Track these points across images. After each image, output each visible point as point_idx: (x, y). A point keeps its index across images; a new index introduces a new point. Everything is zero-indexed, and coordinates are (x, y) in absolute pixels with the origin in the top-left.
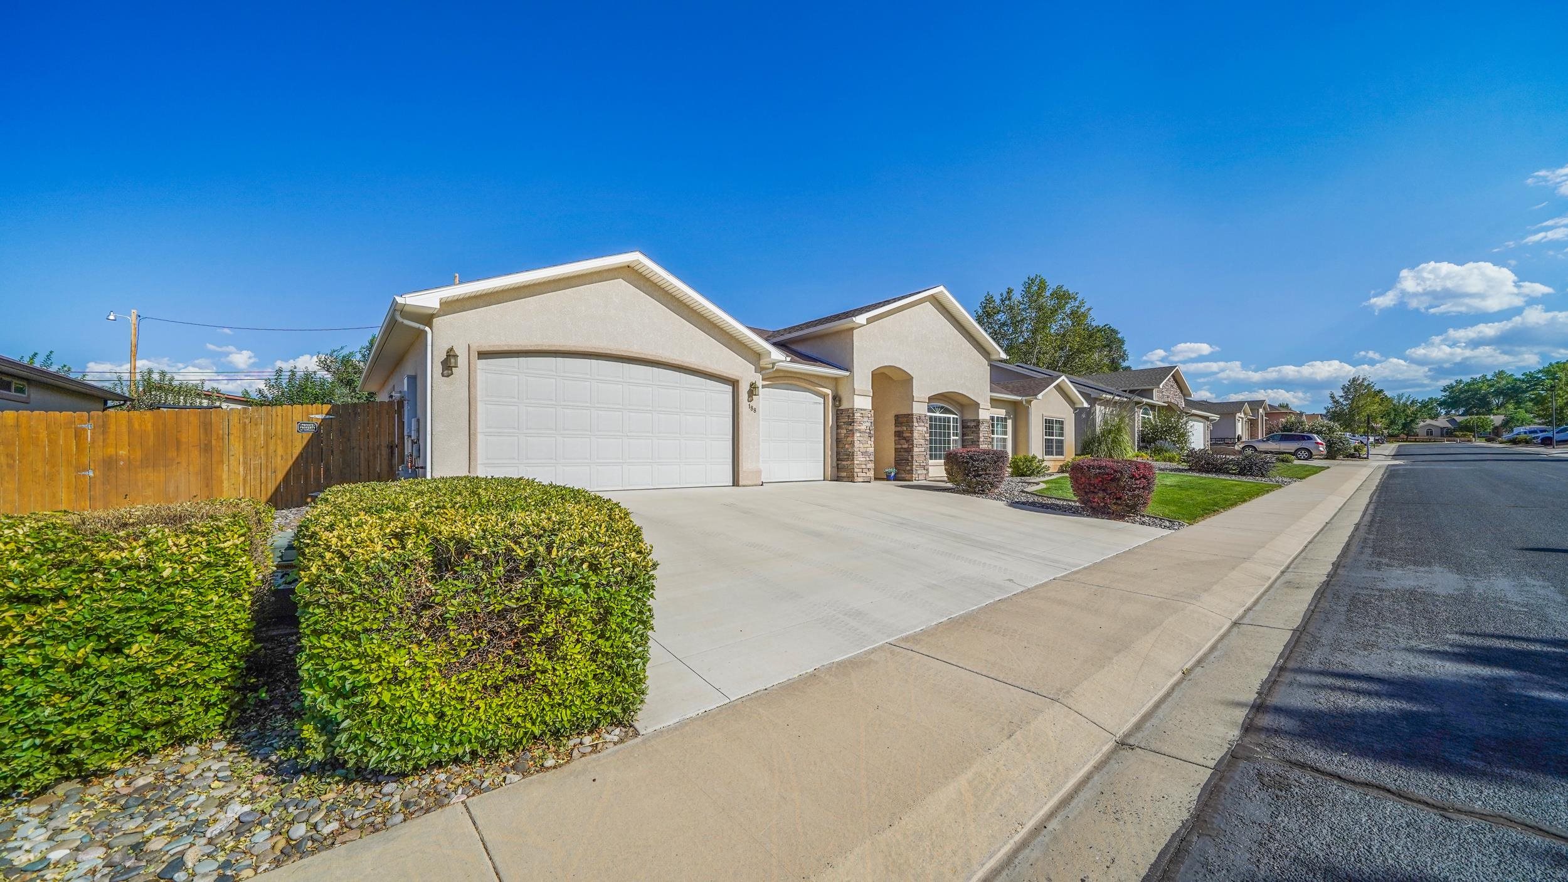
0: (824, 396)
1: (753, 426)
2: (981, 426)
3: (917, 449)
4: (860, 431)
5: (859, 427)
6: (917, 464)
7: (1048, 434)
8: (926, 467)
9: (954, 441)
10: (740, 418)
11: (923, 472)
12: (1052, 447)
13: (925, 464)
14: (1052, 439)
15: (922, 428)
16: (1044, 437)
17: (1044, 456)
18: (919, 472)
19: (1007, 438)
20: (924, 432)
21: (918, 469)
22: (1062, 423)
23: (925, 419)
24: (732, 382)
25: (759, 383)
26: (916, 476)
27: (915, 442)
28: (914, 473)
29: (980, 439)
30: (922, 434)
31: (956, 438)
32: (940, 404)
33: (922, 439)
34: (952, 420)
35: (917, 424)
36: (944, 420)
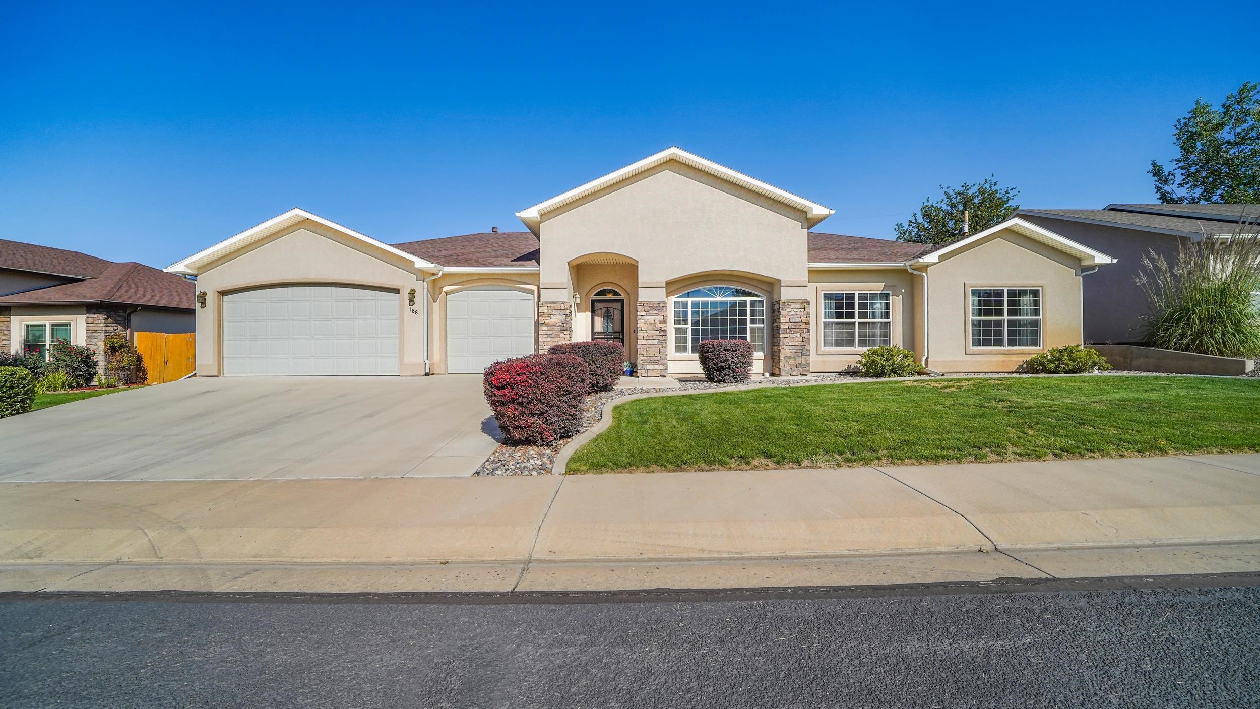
0: (532, 292)
1: (415, 326)
2: (782, 309)
3: (644, 342)
4: (548, 325)
5: (546, 321)
6: (645, 358)
7: (988, 313)
8: (661, 361)
9: (753, 330)
10: (402, 320)
11: (657, 367)
12: (999, 333)
13: (659, 358)
14: (1001, 321)
15: (653, 318)
16: (969, 317)
17: (969, 347)
18: (648, 367)
19: (890, 322)
20: (657, 322)
21: (646, 364)
22: (1035, 293)
23: (660, 307)
24: (396, 291)
25: (422, 289)
26: (644, 371)
27: (640, 333)
28: (639, 368)
29: (782, 327)
30: (652, 325)
31: (760, 325)
32: (726, 286)
33: (653, 329)
34: (748, 303)
35: (643, 313)
36: (733, 304)
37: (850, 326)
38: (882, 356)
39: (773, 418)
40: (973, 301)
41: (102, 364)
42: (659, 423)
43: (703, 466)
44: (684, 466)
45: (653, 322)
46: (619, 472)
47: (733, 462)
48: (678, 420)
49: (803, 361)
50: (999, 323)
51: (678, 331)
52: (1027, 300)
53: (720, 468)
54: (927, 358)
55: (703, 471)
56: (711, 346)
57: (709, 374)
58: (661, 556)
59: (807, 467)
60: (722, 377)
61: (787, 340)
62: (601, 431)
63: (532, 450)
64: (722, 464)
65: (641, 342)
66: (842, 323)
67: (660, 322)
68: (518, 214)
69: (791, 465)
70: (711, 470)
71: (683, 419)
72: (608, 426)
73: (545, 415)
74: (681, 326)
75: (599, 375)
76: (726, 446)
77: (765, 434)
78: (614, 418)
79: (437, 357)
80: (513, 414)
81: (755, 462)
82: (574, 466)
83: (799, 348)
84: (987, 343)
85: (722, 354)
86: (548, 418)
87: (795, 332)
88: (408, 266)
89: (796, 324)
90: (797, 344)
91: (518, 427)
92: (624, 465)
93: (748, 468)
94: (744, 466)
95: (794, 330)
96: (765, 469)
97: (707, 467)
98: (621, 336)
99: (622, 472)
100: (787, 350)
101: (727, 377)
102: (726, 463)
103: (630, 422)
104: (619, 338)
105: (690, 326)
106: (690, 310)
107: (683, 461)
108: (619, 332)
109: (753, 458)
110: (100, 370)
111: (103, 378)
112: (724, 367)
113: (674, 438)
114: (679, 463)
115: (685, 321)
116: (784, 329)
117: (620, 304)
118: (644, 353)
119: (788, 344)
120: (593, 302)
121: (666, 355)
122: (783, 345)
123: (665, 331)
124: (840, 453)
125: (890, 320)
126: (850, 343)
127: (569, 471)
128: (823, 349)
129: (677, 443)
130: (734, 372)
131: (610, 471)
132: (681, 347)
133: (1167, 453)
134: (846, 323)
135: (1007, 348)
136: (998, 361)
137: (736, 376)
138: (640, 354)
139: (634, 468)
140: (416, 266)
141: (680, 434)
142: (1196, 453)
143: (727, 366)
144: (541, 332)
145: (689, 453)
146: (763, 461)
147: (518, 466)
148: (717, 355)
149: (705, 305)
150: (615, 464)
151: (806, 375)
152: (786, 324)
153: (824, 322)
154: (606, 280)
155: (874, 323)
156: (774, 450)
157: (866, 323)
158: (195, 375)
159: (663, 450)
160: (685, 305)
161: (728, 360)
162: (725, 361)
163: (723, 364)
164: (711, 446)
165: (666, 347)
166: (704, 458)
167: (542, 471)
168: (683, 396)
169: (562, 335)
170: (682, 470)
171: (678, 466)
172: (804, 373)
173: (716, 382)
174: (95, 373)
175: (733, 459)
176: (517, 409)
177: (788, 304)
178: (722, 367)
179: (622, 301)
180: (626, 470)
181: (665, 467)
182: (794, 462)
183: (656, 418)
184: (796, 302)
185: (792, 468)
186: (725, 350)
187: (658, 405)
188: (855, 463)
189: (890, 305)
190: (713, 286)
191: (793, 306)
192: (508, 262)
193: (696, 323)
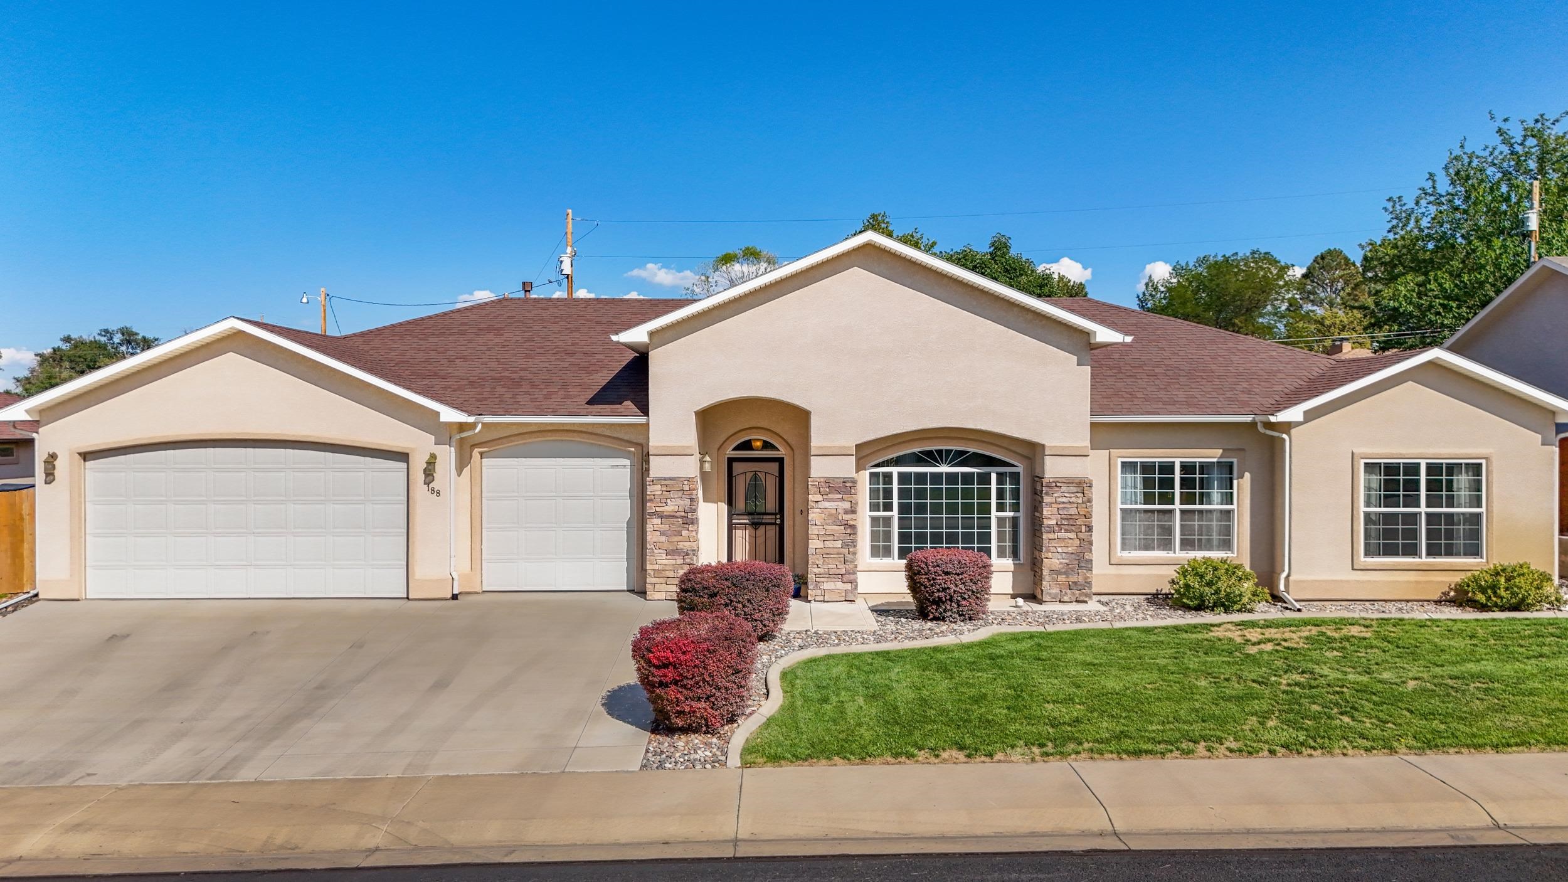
0: (632, 454)
1: (436, 513)
2: (1047, 494)
3: (820, 544)
4: (661, 516)
5: (658, 509)
6: (821, 570)
7: (1390, 501)
8: (848, 576)
9: (1001, 521)
10: (412, 501)
11: (840, 585)
12: (1414, 534)
13: (843, 571)
14: (1415, 515)
15: (833, 505)
16: (1358, 508)
17: (1359, 556)
18: (826, 586)
19: (1233, 510)
20: (841, 511)
21: (822, 580)
22: (1476, 469)
23: (845, 487)
24: (403, 458)
25: (447, 458)
26: (819, 592)
27: (813, 530)
28: (811, 587)
29: (1046, 522)
30: (834, 518)
31: (1011, 514)
32: (954, 448)
33: (834, 524)
34: (994, 476)
35: (819, 497)
36: (967, 478)
37: (1167, 516)
38: (1202, 577)
39: (984, 696)
40: (1368, 482)
42: (843, 702)
43: (889, 759)
44: (868, 759)
45: (834, 512)
46: (799, 766)
47: (921, 755)
48: (866, 697)
49: (1081, 579)
50: (1413, 518)
51: (875, 521)
52: (1462, 480)
53: (907, 761)
54: (1289, 575)
55: (888, 764)
56: (923, 565)
57: (922, 607)
58: (842, 836)
59: (1000, 761)
60: (941, 613)
61: (1053, 544)
62: (772, 713)
63: (696, 739)
64: (910, 756)
65: (814, 544)
66: (1152, 511)
67: (846, 512)
68: (614, 338)
69: (983, 758)
70: (897, 764)
71: (873, 696)
72: (779, 705)
73: (713, 699)
74: (882, 514)
75: (756, 620)
76: (917, 736)
77: (966, 721)
78: (785, 692)
80: (676, 698)
81: (945, 755)
82: (749, 758)
83: (1073, 556)
84: (1390, 550)
85: (940, 580)
86: (716, 703)
87: (1067, 531)
88: (430, 418)
89: (1069, 518)
90: (1070, 550)
91: (680, 713)
92: (804, 757)
93: (936, 761)
94: (933, 759)
95: (1066, 527)
96: (954, 763)
97: (893, 760)
98: (778, 521)
99: (802, 766)
100: (1052, 560)
101: (949, 614)
102: (913, 756)
103: (806, 699)
104: (775, 524)
105: (895, 513)
106: (895, 486)
107: (867, 753)
108: (775, 514)
109: (944, 749)
112: (944, 599)
113: (860, 725)
114: (864, 755)
115: (888, 507)
116: (1049, 526)
117: (776, 465)
118: (820, 562)
119: (1055, 550)
120: (731, 461)
121: (856, 566)
122: (1048, 551)
123: (853, 527)
124: (1041, 746)
125: (1234, 507)
126: (1167, 545)
127: (746, 764)
128: (1119, 554)
129: (862, 730)
130: (959, 606)
131: (789, 764)
132: (880, 549)
133: (1396, 752)
134: (1159, 511)
135: (1424, 559)
136: (1408, 582)
137: (962, 611)
138: (813, 563)
139: (815, 760)
140: (442, 419)
141: (867, 719)
142: (1428, 753)
143: (948, 597)
144: (649, 527)
145: (874, 744)
146: (955, 753)
147: (686, 758)
148: (934, 579)
149: (921, 478)
150: (794, 756)
151: (1086, 602)
152: (1053, 517)
153: (1121, 509)
154: (753, 424)
155: (1210, 511)
156: (968, 741)
157: (1193, 511)
159: (846, 740)
160: (888, 477)
161: (948, 588)
162: (944, 590)
163: (942, 594)
164: (901, 736)
165: (855, 554)
166: (890, 750)
167: (717, 764)
168: (877, 653)
169: (684, 533)
170: (866, 763)
171: (862, 759)
172: (1082, 598)
173: (931, 620)
175: (923, 752)
176: (681, 692)
177: (1056, 484)
178: (940, 598)
179: (780, 461)
180: (806, 763)
181: (849, 759)
182: (986, 756)
183: (838, 695)
184: (1069, 482)
185: (983, 762)
186: (944, 572)
187: (839, 670)
188: (1051, 757)
189: (1235, 482)
190: (934, 448)
191: (1064, 489)
192: (589, 403)
193: (904, 509)
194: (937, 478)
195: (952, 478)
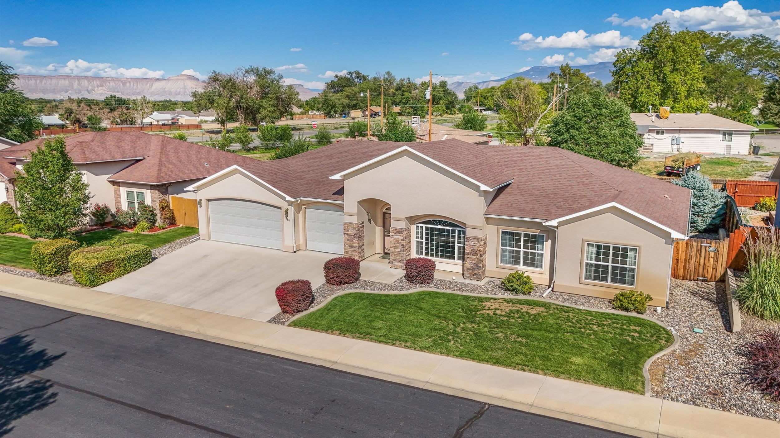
1: (289, 226)
2: (466, 241)
3: (393, 250)
4: (348, 234)
5: (347, 232)
6: (394, 258)
7: (597, 259)
8: (402, 261)
9: (459, 247)
10: (283, 222)
11: (399, 264)
12: (605, 273)
13: (400, 259)
14: (607, 266)
15: (398, 236)
16: (583, 261)
17: (582, 278)
18: (395, 263)
20: (400, 239)
21: (394, 261)
22: (635, 251)
23: (403, 231)
24: (280, 208)
25: (291, 210)
26: (393, 265)
27: (391, 245)
28: (391, 263)
29: (466, 251)
30: (398, 241)
31: (462, 245)
32: (444, 220)
33: (398, 243)
34: (457, 231)
35: (393, 234)
36: (448, 231)
37: (518, 253)
40: (588, 251)
41: (159, 215)
45: (398, 239)
51: (417, 243)
54: (554, 282)
68: (330, 178)
74: (419, 240)
79: (301, 241)
83: (475, 264)
84: (596, 278)
85: (409, 270)
87: (473, 255)
88: (284, 199)
89: (474, 251)
90: (474, 262)
100: (469, 264)
105: (424, 240)
106: (424, 231)
110: (158, 217)
111: (160, 222)
115: (422, 238)
116: (467, 253)
118: (394, 255)
119: (470, 261)
120: (385, 213)
122: (466, 261)
123: (403, 245)
125: (544, 252)
126: (517, 263)
128: (500, 264)
130: (416, 279)
132: (419, 252)
134: (514, 251)
135: (610, 283)
136: (603, 291)
137: (418, 281)
138: (392, 256)
140: (286, 199)
144: (344, 238)
149: (432, 229)
153: (501, 249)
155: (533, 253)
157: (528, 252)
158: (199, 239)
160: (422, 228)
165: (404, 254)
169: (354, 241)
172: (477, 280)
174: (157, 220)
177: (470, 238)
184: (474, 238)
189: (544, 243)
190: (437, 219)
191: (472, 240)
192: (333, 194)
193: (427, 239)
194: (438, 230)
195: (443, 230)
